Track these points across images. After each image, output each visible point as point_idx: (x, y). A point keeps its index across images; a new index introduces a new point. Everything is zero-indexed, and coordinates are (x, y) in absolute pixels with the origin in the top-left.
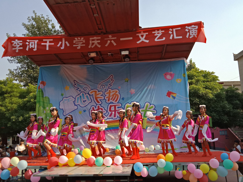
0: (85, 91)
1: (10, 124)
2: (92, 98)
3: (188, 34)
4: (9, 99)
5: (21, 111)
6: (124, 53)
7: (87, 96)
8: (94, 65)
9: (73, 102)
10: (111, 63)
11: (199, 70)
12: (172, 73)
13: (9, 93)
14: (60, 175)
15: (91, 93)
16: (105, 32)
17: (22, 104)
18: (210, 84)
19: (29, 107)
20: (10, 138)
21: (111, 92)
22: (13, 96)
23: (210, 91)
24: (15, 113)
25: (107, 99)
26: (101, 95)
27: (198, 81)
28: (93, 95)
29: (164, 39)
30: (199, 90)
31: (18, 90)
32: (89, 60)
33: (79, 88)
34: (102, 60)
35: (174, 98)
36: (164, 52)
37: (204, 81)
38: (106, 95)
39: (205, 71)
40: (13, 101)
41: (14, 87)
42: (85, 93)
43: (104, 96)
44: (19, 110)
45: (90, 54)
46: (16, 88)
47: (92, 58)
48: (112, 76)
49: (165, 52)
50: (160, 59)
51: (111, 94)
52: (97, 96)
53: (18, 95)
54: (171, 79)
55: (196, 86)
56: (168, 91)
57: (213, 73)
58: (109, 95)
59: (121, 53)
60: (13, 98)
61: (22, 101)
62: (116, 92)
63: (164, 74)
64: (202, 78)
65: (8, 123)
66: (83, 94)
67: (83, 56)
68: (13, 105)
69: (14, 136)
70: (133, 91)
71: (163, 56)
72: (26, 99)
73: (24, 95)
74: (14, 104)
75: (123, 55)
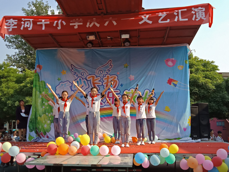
0: (82, 76)
1: (6, 109)
2: (89, 84)
3: (194, 16)
4: (5, 84)
5: (17, 96)
6: (124, 36)
7: (84, 81)
8: (92, 49)
9: (70, 87)
10: (110, 47)
11: (199, 59)
12: (174, 59)
13: (5, 78)
14: (54, 164)
15: (89, 78)
16: (105, 13)
17: (18, 89)
18: (210, 73)
19: (25, 92)
20: (6, 123)
21: (109, 77)
22: (9, 81)
23: (210, 81)
24: (11, 98)
25: (105, 85)
26: (99, 81)
27: (197, 70)
28: (90, 80)
29: (168, 21)
30: (198, 79)
31: (14, 74)
32: (88, 43)
33: (76, 73)
34: (101, 44)
35: (175, 85)
36: (166, 37)
37: (203, 71)
38: (104, 81)
39: (205, 60)
40: (10, 85)
41: (10, 71)
42: (83, 78)
43: (102, 81)
44: (16, 95)
45: (88, 37)
46: (13, 73)
47: (91, 42)
48: (110, 61)
49: (168, 37)
50: (162, 45)
51: (110, 80)
52: (95, 82)
53: (15, 79)
54: (173, 66)
55: (196, 75)
56: (169, 78)
57: (213, 62)
58: (108, 81)
59: (121, 37)
60: (9, 83)
61: (18, 86)
62: (115, 78)
63: (165, 61)
64: (202, 68)
65: (4, 108)
66: (80, 79)
67: (81, 40)
68: (9, 90)
69: (11, 121)
70: (132, 77)
71: (165, 41)
72: (23, 84)
73: (21, 80)
74: (10, 88)
75: (123, 39)
